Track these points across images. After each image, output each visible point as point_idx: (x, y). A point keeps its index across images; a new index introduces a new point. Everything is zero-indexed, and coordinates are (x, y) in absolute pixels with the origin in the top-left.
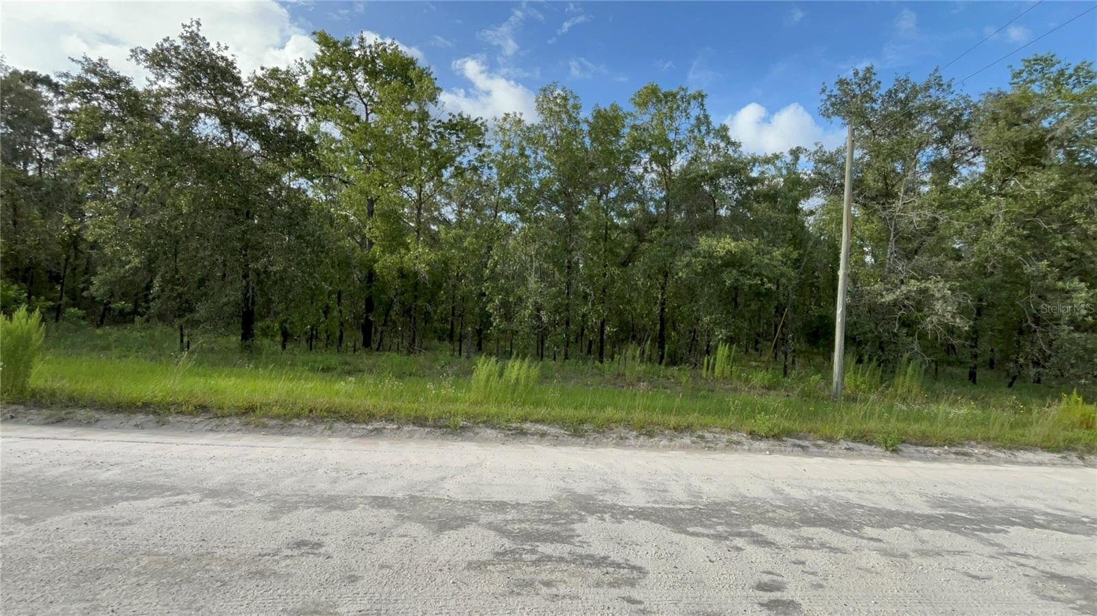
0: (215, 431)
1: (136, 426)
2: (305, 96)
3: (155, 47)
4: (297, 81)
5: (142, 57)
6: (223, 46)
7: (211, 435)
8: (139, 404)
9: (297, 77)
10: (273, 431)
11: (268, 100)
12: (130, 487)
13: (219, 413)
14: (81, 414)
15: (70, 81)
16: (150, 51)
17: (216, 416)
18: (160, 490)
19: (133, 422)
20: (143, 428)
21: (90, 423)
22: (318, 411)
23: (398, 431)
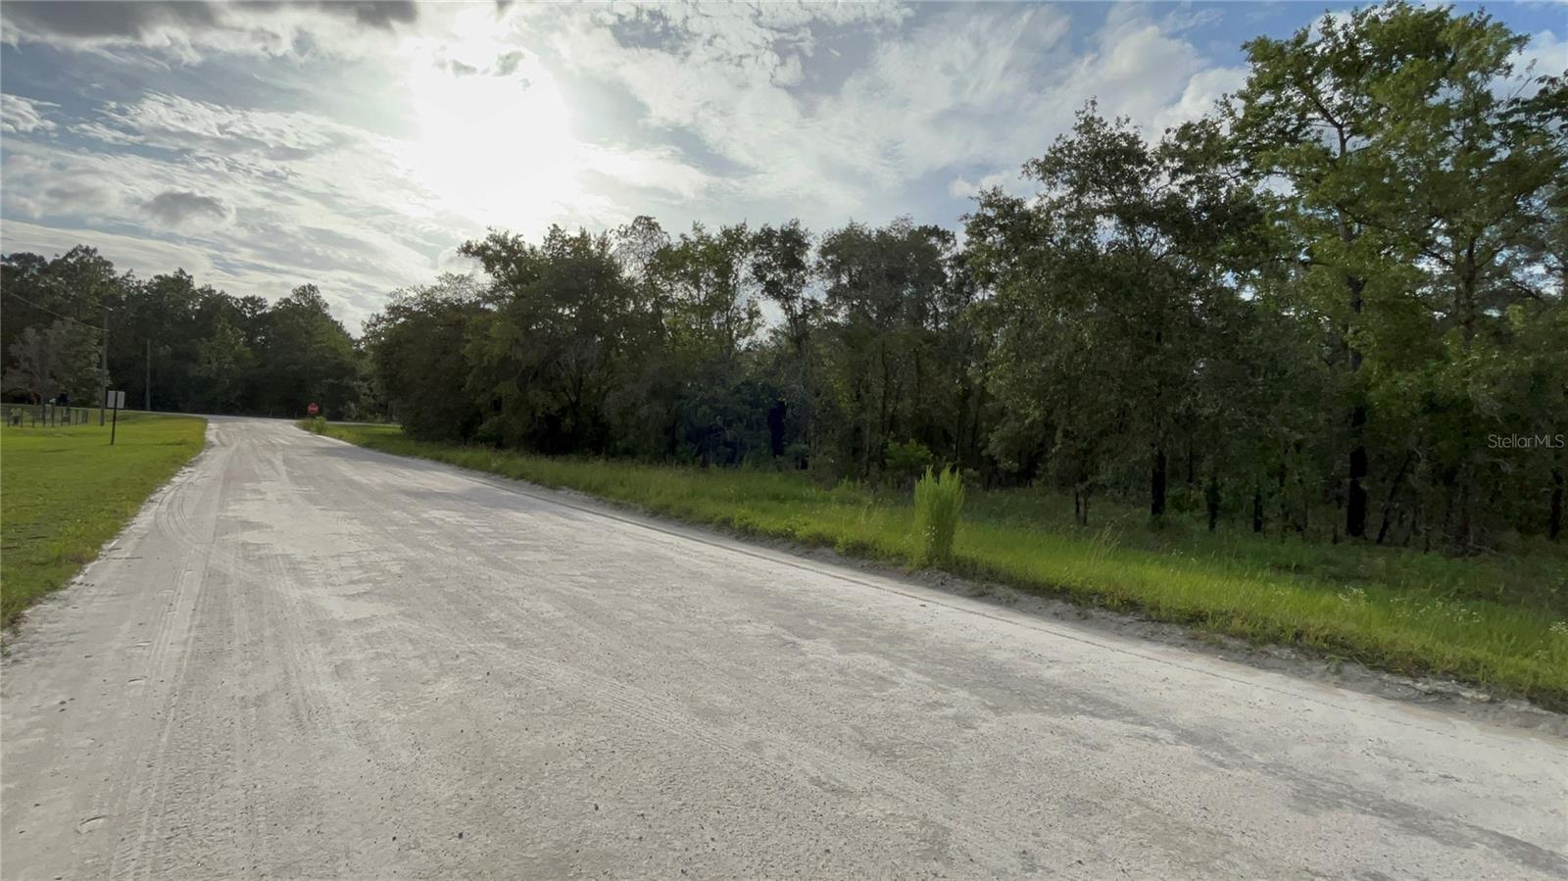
0: (1150, 640)
1: (1056, 615)
2: (1232, 147)
3: (1047, 152)
4: (1218, 131)
5: (1033, 169)
6: (1123, 120)
7: (1146, 644)
8: (1057, 587)
9: (1218, 126)
10: (1236, 656)
11: (1182, 170)
12: (1084, 698)
13: (1154, 615)
14: (1001, 590)
15: (970, 221)
16: (1042, 159)
17: (1149, 619)
18: (1120, 712)
19: (1051, 610)
20: (1063, 619)
21: (1009, 603)
22: (1312, 637)
23: (1493, 708)
